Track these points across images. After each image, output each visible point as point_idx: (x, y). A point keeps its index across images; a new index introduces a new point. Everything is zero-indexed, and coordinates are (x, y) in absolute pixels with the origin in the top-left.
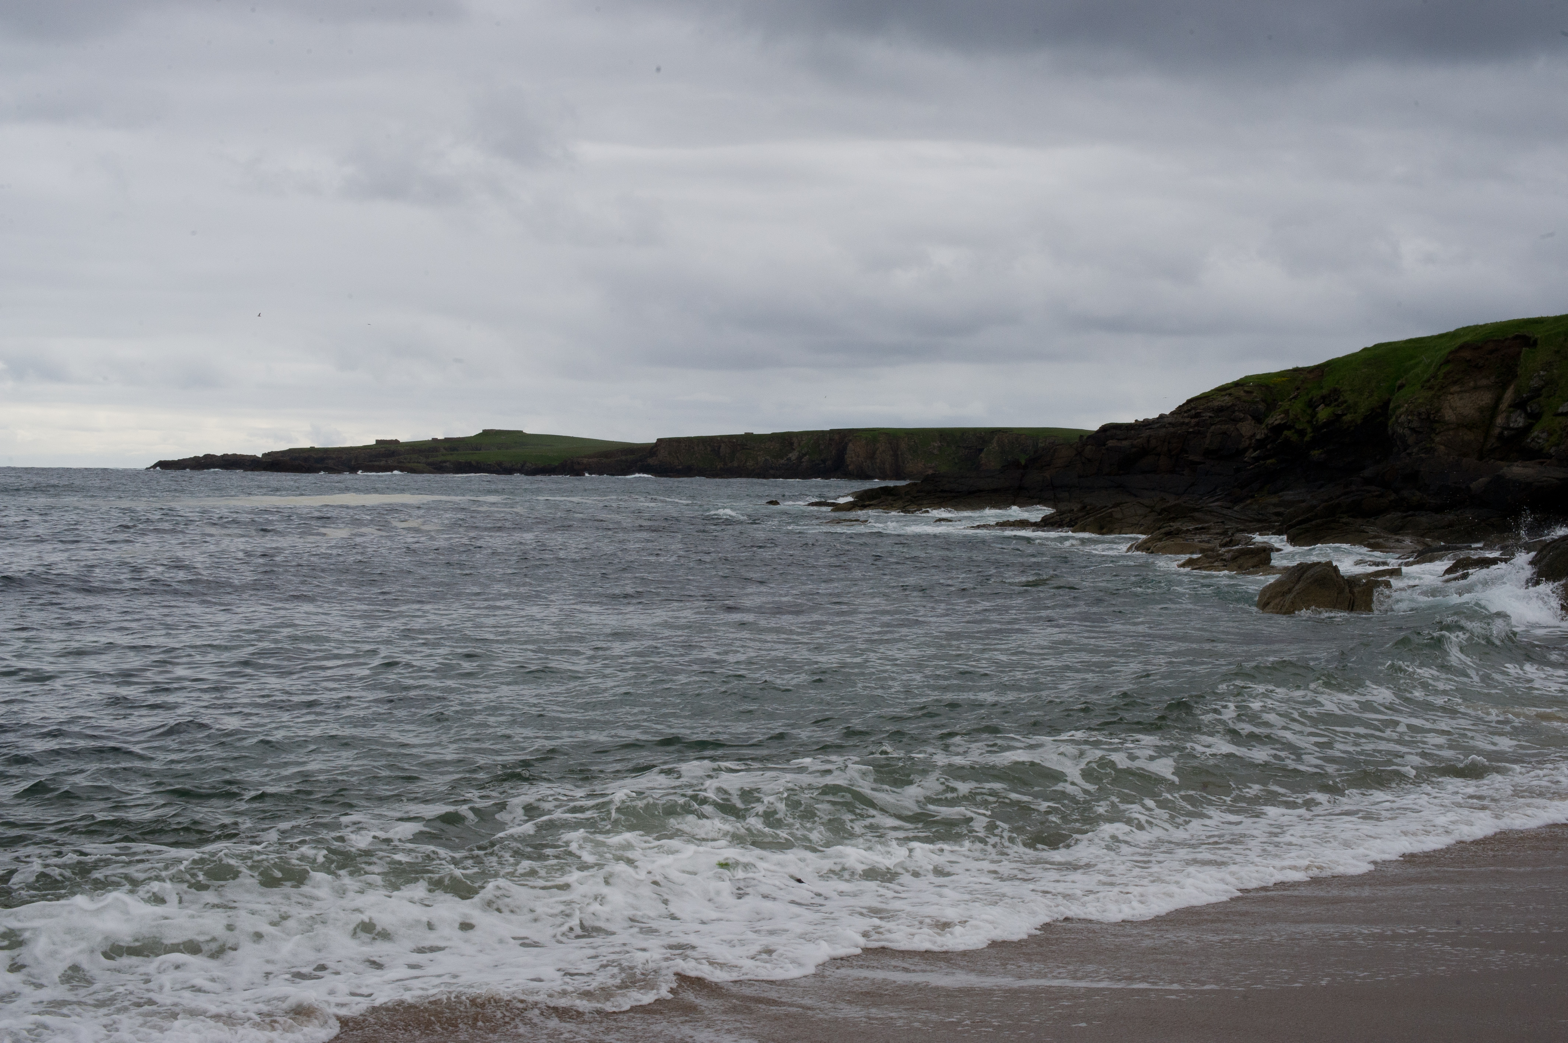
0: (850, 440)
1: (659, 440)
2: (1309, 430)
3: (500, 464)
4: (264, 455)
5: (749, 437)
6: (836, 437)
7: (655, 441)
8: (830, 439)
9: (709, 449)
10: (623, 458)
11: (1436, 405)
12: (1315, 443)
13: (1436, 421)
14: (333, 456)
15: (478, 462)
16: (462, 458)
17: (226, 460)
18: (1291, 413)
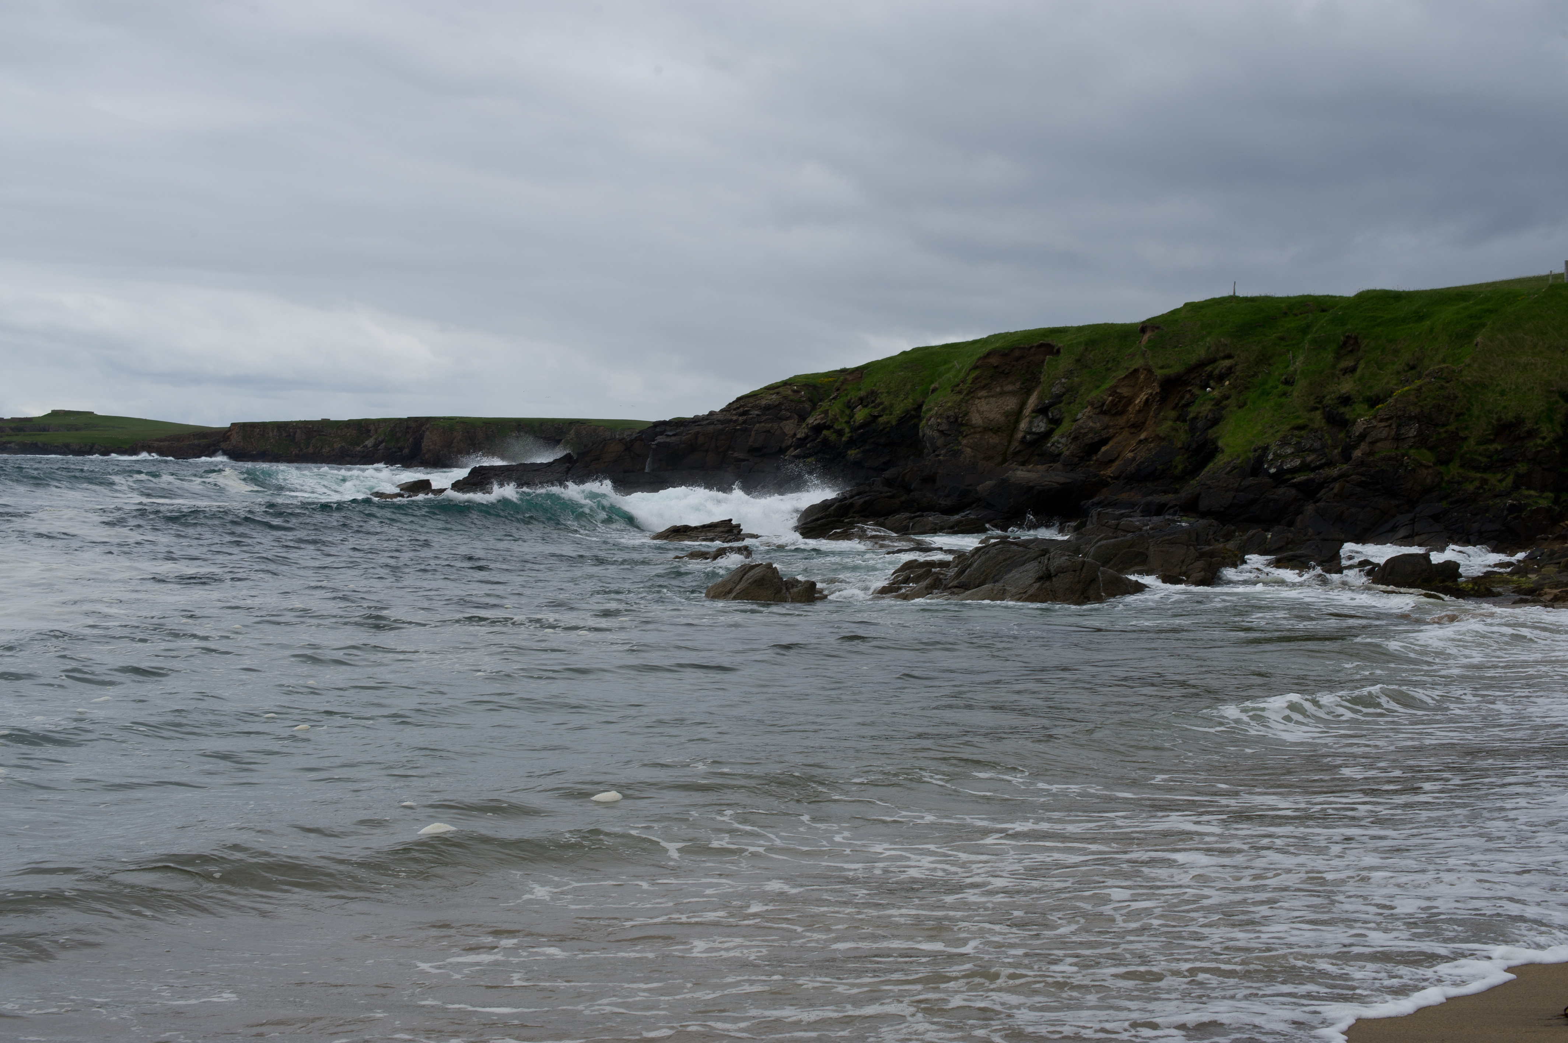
0: (428, 429)
1: (232, 424)
2: (847, 430)
3: (67, 446)
5: (326, 424)
6: (414, 425)
7: (229, 425)
8: (407, 428)
9: (284, 434)
10: (196, 442)
11: (964, 409)
12: (851, 443)
13: (962, 425)
15: (44, 444)
16: (27, 439)
18: (830, 413)
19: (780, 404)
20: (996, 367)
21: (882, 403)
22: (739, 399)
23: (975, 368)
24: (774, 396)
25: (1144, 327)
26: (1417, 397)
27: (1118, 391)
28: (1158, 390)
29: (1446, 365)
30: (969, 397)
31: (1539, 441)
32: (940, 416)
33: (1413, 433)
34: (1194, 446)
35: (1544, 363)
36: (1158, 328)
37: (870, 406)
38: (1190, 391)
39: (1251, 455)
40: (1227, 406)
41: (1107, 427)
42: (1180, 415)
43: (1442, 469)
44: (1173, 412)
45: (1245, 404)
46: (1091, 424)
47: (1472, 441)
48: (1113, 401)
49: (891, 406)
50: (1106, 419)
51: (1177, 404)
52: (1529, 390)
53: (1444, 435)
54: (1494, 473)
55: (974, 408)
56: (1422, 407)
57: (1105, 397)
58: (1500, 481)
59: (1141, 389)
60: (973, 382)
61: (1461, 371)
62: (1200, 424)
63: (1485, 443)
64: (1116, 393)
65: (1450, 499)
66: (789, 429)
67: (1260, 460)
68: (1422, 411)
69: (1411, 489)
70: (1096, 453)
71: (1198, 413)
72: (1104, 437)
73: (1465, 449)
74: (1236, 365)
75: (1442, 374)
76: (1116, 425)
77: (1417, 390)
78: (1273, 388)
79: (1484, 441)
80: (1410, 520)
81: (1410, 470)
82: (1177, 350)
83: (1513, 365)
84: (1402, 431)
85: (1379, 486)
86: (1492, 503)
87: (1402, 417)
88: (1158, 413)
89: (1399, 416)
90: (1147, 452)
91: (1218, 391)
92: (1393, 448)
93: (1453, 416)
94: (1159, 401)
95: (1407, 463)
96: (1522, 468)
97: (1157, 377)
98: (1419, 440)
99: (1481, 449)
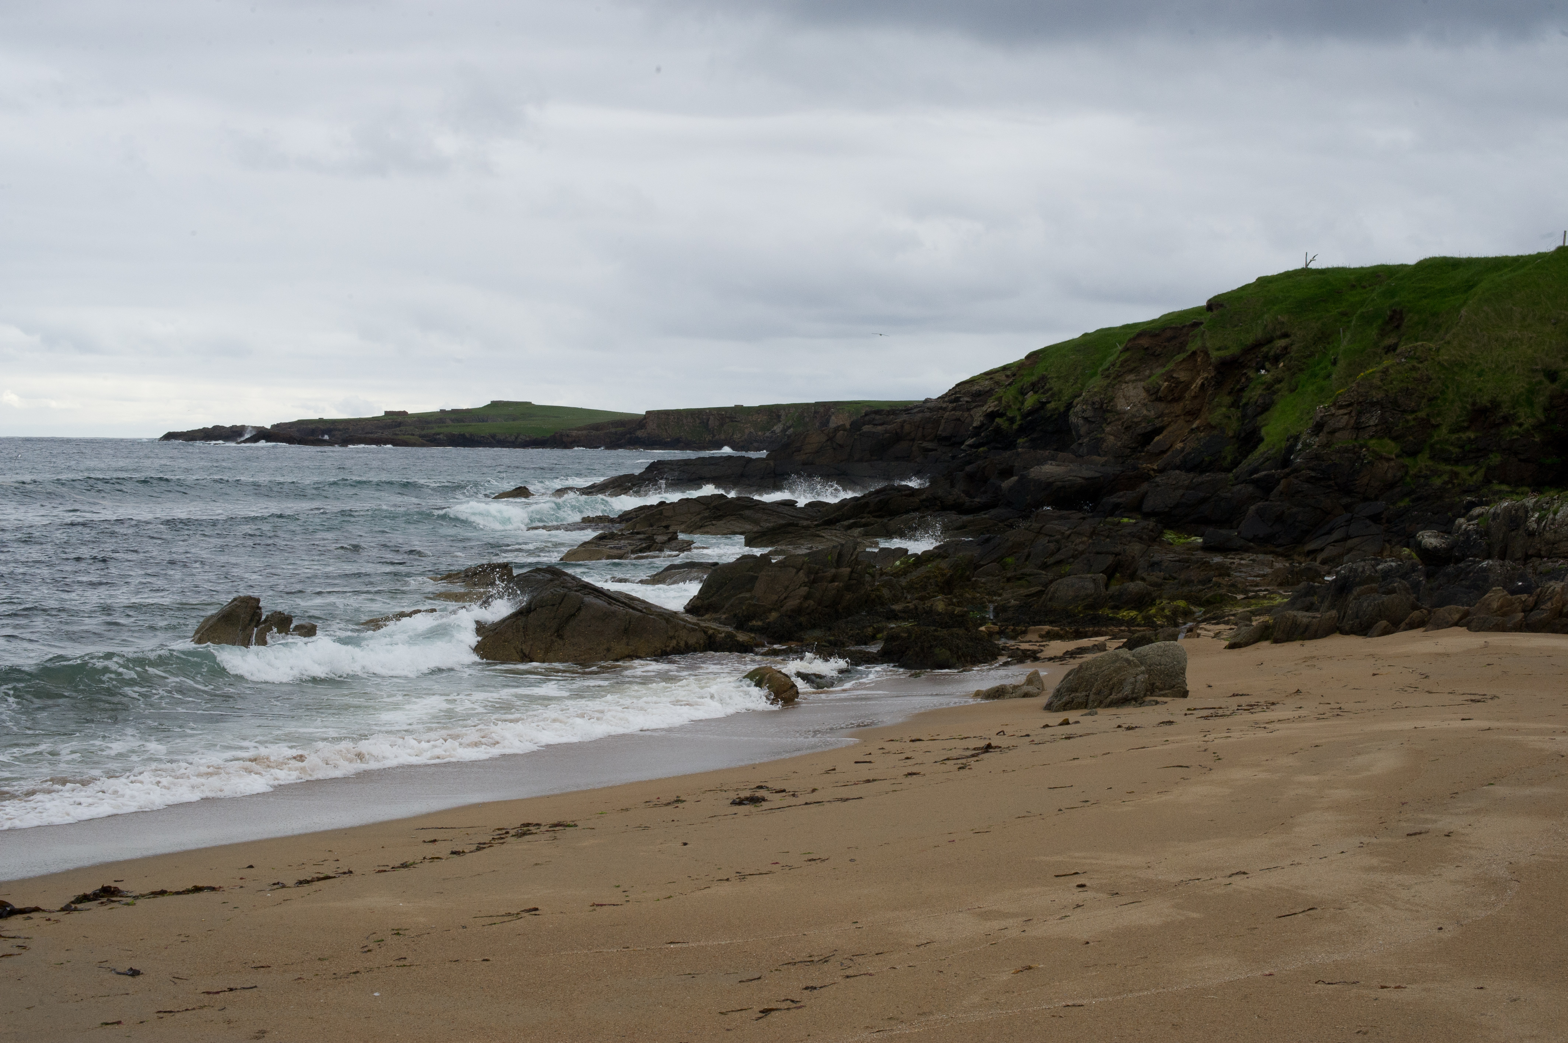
0: (833, 413)
1: (648, 412)
2: (1018, 418)
3: (493, 436)
4: (273, 426)
5: (739, 410)
6: (822, 410)
7: (644, 413)
8: (815, 412)
9: (698, 421)
10: (613, 430)
11: (1109, 394)
12: (1022, 430)
13: (1108, 411)
14: (341, 427)
15: (471, 435)
16: (456, 430)
17: (234, 432)
18: (1004, 400)
19: (991, 390)
20: (1147, 348)
21: (1051, 389)
22: (958, 385)
23: (1126, 350)
24: (987, 382)
25: (1214, 304)
26: (1382, 380)
27: (1175, 375)
28: (1213, 374)
29: (1420, 343)
30: (1116, 381)
31: (1515, 428)
32: (1085, 402)
33: (1374, 421)
34: (1243, 435)
35: (1531, 338)
36: (1222, 306)
37: (1040, 392)
38: (1246, 374)
39: (1284, 444)
40: (1279, 390)
41: (1161, 416)
42: (1235, 401)
43: (1407, 461)
44: (1228, 398)
45: (1297, 388)
46: (1145, 412)
47: (1444, 430)
48: (1169, 387)
49: (1060, 391)
50: (1161, 406)
51: (1232, 389)
52: (1509, 369)
53: (1412, 423)
54: (1467, 465)
55: (1121, 393)
56: (1386, 391)
57: (1161, 383)
58: (1471, 474)
59: (1199, 375)
60: (1122, 365)
61: (1438, 350)
62: (1250, 411)
63: (1458, 432)
64: (1173, 378)
65: (1413, 496)
66: (978, 417)
67: (1290, 450)
68: (1387, 395)
69: (1367, 485)
70: (1149, 444)
71: (1250, 398)
72: (1158, 425)
73: (1436, 438)
74: (1292, 345)
75: (1415, 353)
76: (1172, 413)
77: (1383, 372)
78: (1322, 369)
79: (1457, 429)
80: (1346, 521)
81: (1368, 463)
82: (1236, 329)
83: (1497, 341)
84: (1363, 419)
85: (1331, 483)
86: (1458, 500)
87: (1363, 403)
88: (1213, 400)
89: (1360, 402)
90: (1197, 442)
91: (1271, 373)
92: (1352, 439)
93: (1425, 400)
94: (1214, 385)
95: (1364, 455)
96: (1495, 459)
97: (1213, 360)
98: (1381, 430)
99: (1453, 438)
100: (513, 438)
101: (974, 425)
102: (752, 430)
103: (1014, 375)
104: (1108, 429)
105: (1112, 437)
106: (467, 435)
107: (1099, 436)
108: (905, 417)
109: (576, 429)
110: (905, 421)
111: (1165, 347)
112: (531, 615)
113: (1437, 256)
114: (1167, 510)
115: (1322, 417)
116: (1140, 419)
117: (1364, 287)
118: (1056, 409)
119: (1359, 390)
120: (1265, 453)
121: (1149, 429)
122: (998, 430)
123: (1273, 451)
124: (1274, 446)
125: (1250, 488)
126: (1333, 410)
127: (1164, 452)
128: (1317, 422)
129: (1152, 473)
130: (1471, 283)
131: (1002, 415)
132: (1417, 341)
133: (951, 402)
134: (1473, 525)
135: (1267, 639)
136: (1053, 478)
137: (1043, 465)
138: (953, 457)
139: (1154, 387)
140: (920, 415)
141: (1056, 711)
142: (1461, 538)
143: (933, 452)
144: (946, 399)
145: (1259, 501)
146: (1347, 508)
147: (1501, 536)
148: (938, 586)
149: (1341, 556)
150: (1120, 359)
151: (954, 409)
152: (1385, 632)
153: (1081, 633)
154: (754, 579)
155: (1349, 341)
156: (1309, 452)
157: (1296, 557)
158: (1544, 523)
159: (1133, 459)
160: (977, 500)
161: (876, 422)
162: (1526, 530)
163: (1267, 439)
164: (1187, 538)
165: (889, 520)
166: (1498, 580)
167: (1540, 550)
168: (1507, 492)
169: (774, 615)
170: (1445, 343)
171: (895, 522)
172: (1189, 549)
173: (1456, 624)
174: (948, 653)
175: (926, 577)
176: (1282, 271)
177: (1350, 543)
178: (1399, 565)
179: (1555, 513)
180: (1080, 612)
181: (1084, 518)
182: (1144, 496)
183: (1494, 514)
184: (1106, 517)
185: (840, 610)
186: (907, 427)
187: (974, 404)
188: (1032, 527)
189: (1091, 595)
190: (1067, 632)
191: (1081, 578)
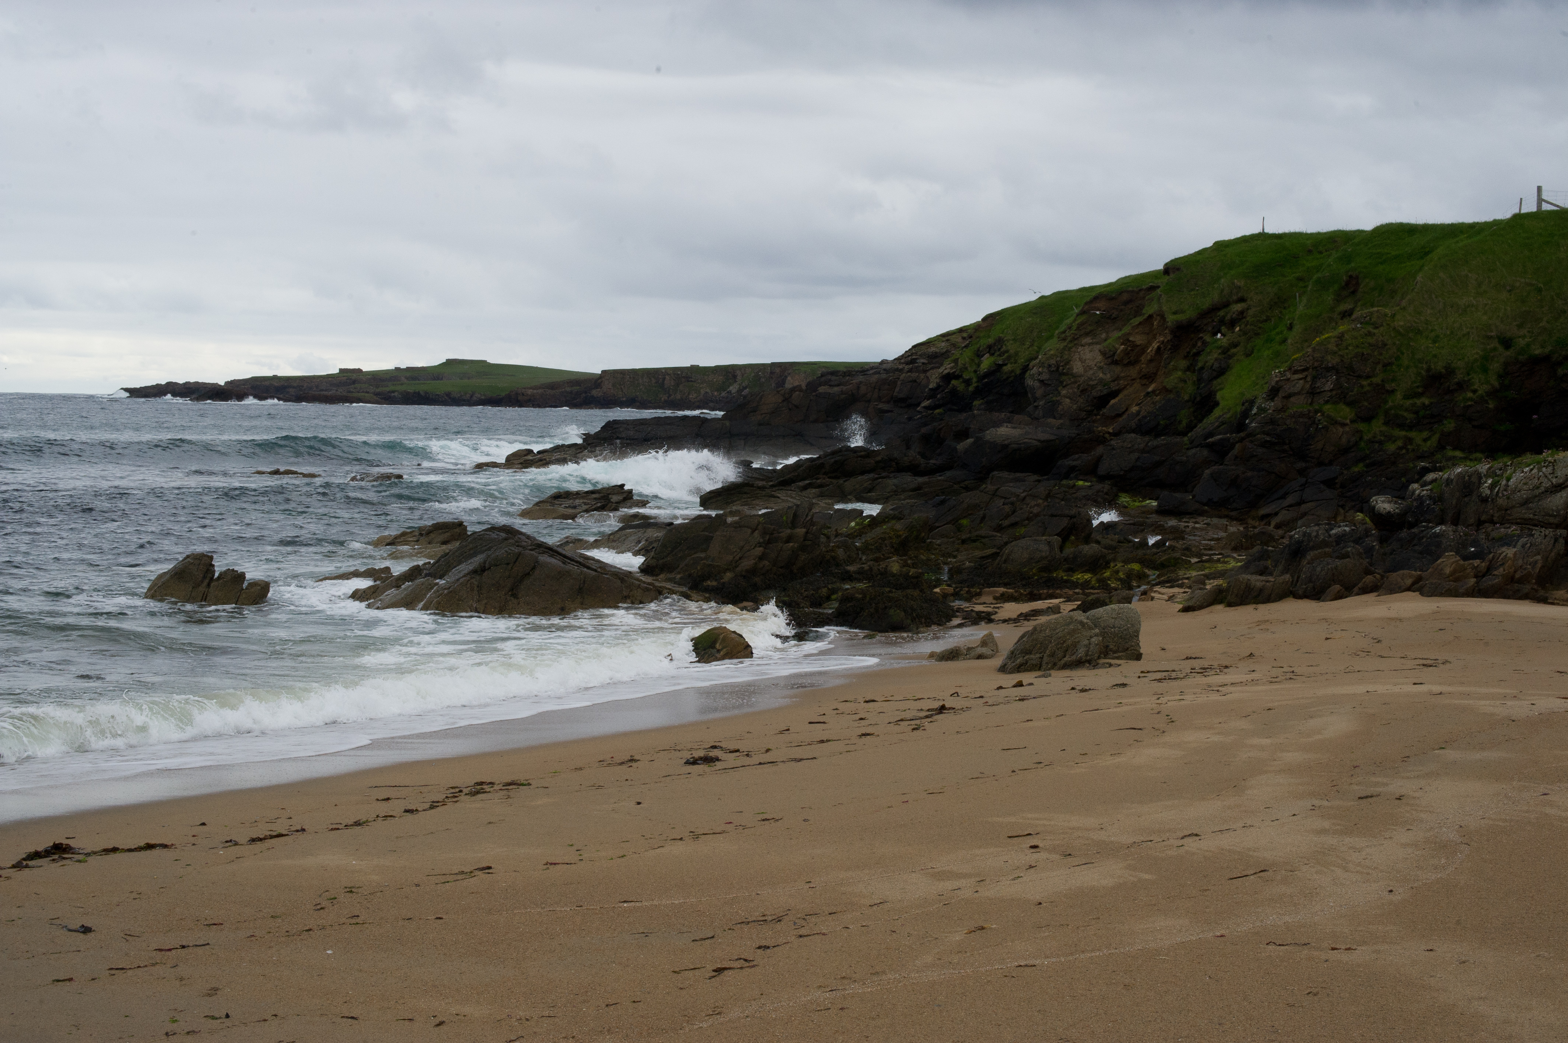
0: (789, 374)
1: (602, 371)
2: (975, 380)
3: (448, 394)
4: (227, 383)
5: (695, 369)
6: (778, 370)
7: (600, 373)
8: (772, 373)
9: (654, 381)
10: (568, 389)
11: (1066, 356)
12: (979, 392)
13: (1064, 374)
14: (295, 385)
15: (426, 393)
16: (411, 388)
17: (187, 388)
18: (960, 362)
19: (947, 351)
20: (1103, 312)
21: (1007, 351)
22: (914, 347)
23: (1083, 313)
24: (943, 344)
25: (1172, 268)
26: (1337, 345)
27: (1131, 339)
28: (1169, 338)
29: (1376, 309)
30: (1072, 344)
31: (1470, 395)
32: (1041, 364)
33: (1329, 386)
34: (1198, 399)
35: (1486, 305)
36: (1178, 269)
37: (996, 354)
38: (1201, 338)
39: (1239, 409)
40: (1234, 355)
41: (1117, 378)
42: (1191, 364)
43: (1362, 426)
44: (1184, 362)
45: (1252, 352)
46: (1101, 375)
47: (1399, 396)
48: (1125, 350)
49: (1017, 354)
50: (1117, 369)
51: (1189, 353)
52: (1464, 335)
53: (1367, 388)
54: (1420, 431)
55: (1077, 356)
56: (1342, 356)
57: (1117, 346)
58: (1425, 440)
59: (1155, 338)
60: (1078, 328)
61: (1393, 316)
63: (1412, 398)
64: (1129, 341)
65: (1367, 461)
66: (934, 379)
67: (1245, 414)
68: (1342, 361)
69: (1322, 450)
70: (1104, 407)
71: (1206, 362)
72: (1114, 389)
73: (1390, 404)
74: (1248, 309)
75: (1370, 319)
76: (1129, 376)
77: (1338, 337)
78: (1278, 334)
79: (1412, 395)
80: (1301, 486)
81: (1323, 428)
82: (1192, 293)
83: (1452, 307)
84: (1318, 384)
85: (1286, 447)
86: (1412, 465)
87: (1318, 369)
88: (1169, 363)
89: (1316, 368)
90: (1152, 406)
91: (1227, 337)
92: (1306, 404)
93: (1379, 367)
94: (1170, 349)
95: (1319, 420)
96: (1449, 425)
97: (1169, 324)
98: (1336, 395)
99: (1408, 404)
100: (468, 395)
101: (931, 386)
102: (708, 390)
103: (971, 337)
104: (1064, 392)
105: (1068, 400)
106: (422, 393)
107: (1054, 399)
108: (861, 378)
109: (531, 388)
110: (861, 382)
111: (1121, 310)
112: (486, 572)
113: (1394, 222)
114: (1122, 473)
115: (1277, 382)
116: (1095, 382)
117: (1321, 253)
118: (1012, 371)
119: (1315, 355)
120: (1220, 417)
121: (1105, 392)
122: (954, 392)
123: (1228, 416)
124: (1229, 410)
125: (1205, 452)
126: (1288, 375)
127: (1119, 415)
128: (1273, 387)
129: (1107, 436)
130: (1427, 250)
131: (957, 377)
132: (1372, 306)
133: (907, 363)
134: (1427, 490)
135: (1220, 602)
136: (1009, 441)
137: (999, 427)
138: (910, 419)
139: (1110, 351)
140: (877, 376)
141: (1010, 673)
142: (1415, 504)
143: (889, 414)
144: (902, 361)
145: (1214, 465)
146: (1302, 472)
147: (1454, 502)
148: (893, 547)
149: (1295, 520)
150: (1077, 322)
151: (910, 371)
152: (1339, 597)
153: (1035, 595)
154: (708, 540)
155: (1305, 306)
156: (1264, 417)
157: (1250, 521)
158: (1497, 489)
159: (1089, 422)
160: (932, 461)
161: (832, 383)
162: (1479, 496)
163: (1222, 403)
164: (1142, 502)
165: (844, 481)
166: (1450, 546)
167: (1493, 516)
168: (1461, 458)
169: (729, 576)
170: (1401, 309)
171: (850, 484)
172: (1144, 512)
173: (1409, 589)
174: (903, 613)
175: (881, 538)
176: (1239, 235)
177: (1304, 508)
178: (1353, 530)
179: (1508, 480)
180: (1034, 575)
181: (1039, 481)
182: (1099, 459)
183: (1448, 479)
184: (1061, 480)
185: (795, 571)
186: (863, 389)
187: (930, 366)
188: (987, 490)
189: (1047, 557)
190: (1021, 594)
191: (1035, 540)
